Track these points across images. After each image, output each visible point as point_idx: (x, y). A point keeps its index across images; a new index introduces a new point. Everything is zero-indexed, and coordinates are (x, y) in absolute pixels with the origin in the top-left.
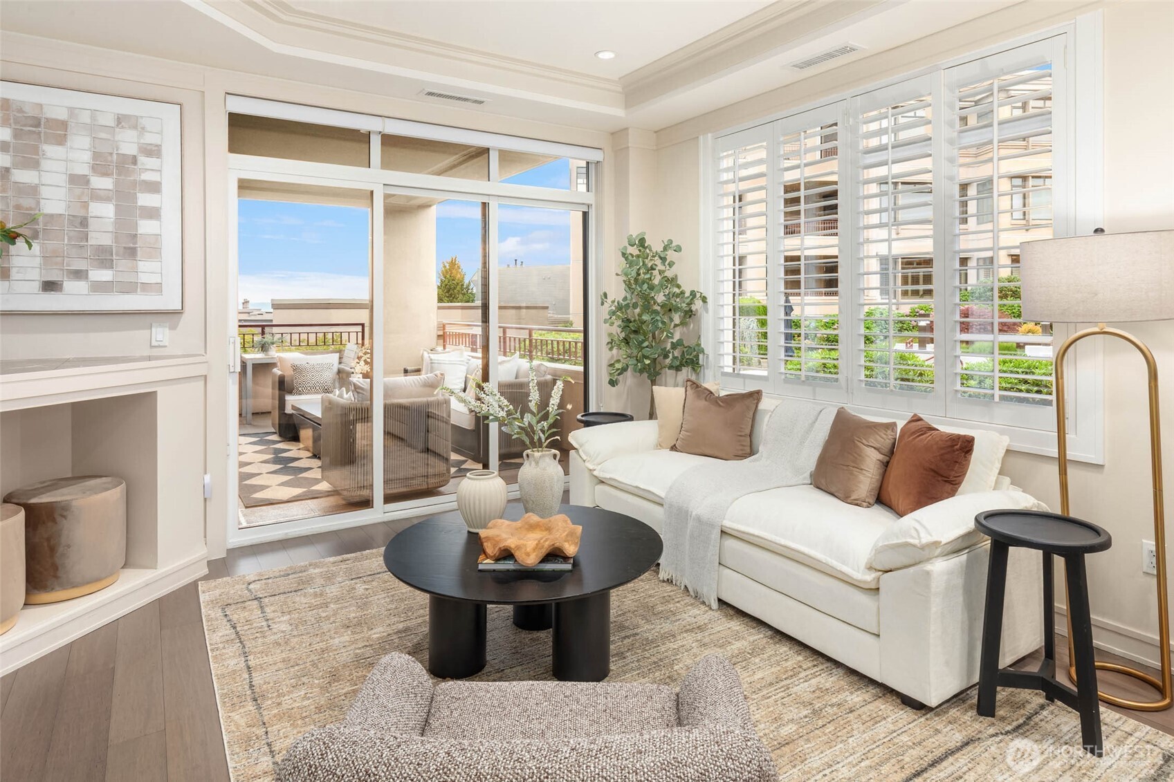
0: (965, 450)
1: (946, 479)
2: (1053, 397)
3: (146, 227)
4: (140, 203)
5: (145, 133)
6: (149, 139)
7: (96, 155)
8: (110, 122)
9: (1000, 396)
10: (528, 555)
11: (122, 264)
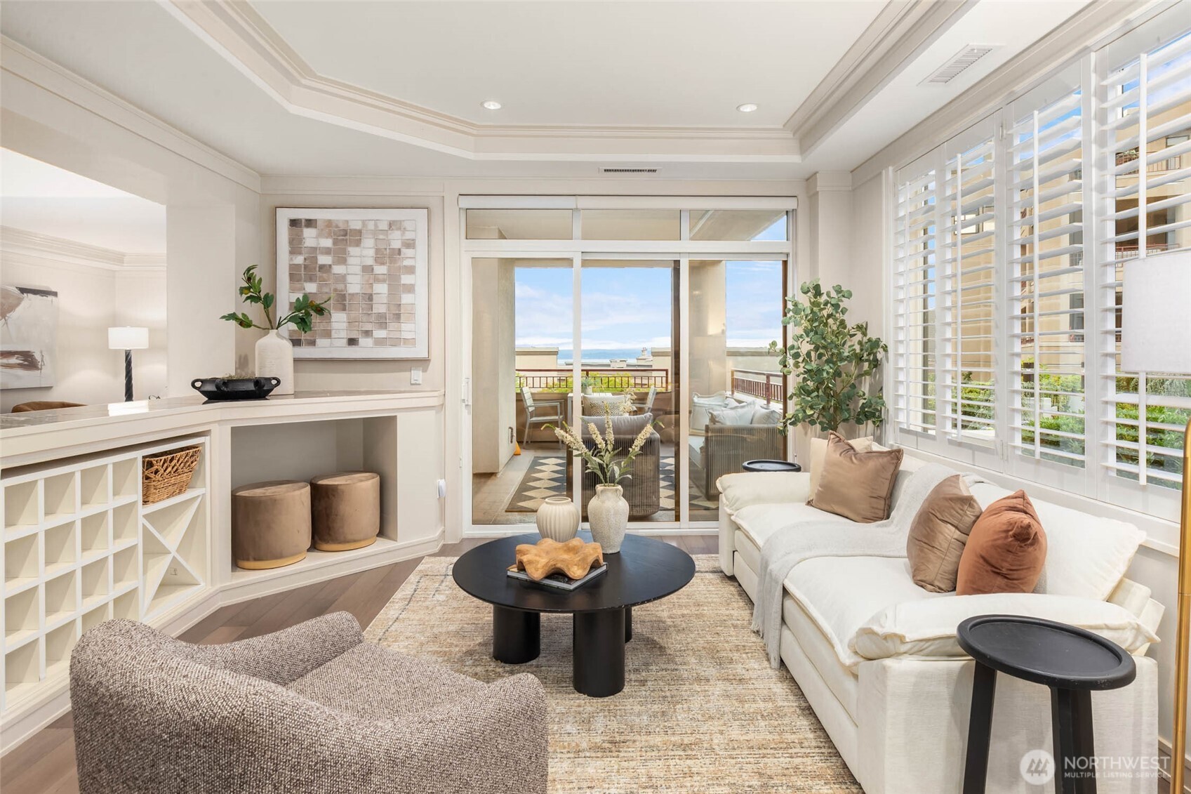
1: (998, 571)
3: (406, 299)
4: (402, 282)
5: (407, 232)
6: (409, 235)
7: (377, 251)
8: (384, 226)
10: (537, 570)
11: (392, 326)
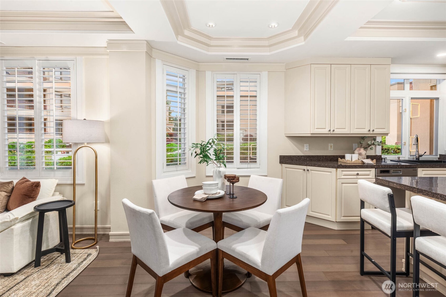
0: (37, 186)
1: (31, 197)
2: (72, 166)
9: (56, 167)
